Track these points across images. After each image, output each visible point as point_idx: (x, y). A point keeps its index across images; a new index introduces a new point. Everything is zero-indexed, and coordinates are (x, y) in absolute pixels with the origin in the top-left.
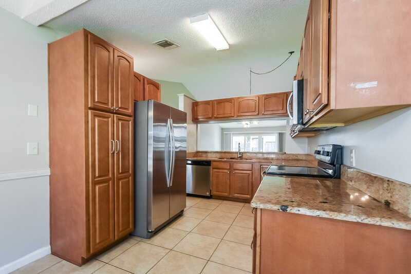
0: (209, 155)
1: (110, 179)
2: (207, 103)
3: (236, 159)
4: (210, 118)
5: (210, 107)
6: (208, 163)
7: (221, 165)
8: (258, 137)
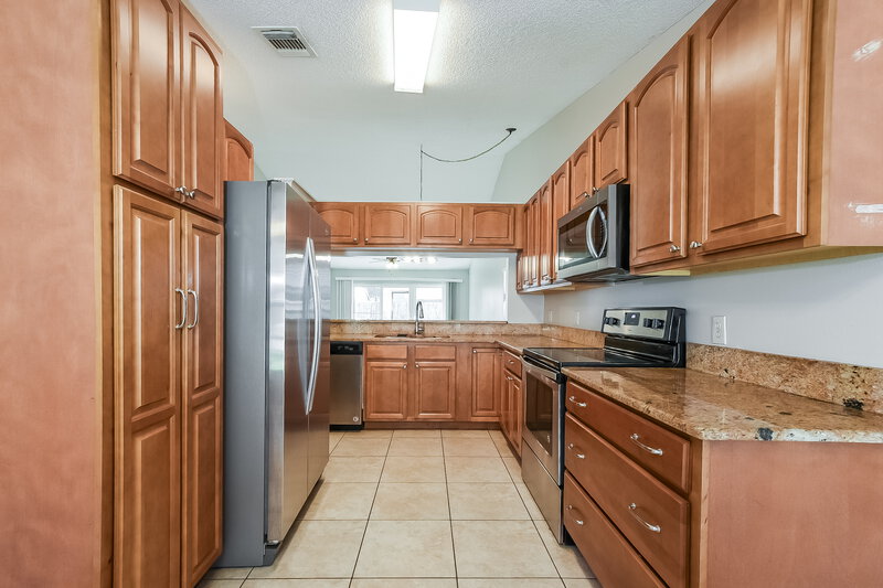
0: (347, 328)
1: (170, 411)
2: (345, 208)
3: (411, 337)
4: (354, 244)
5: (352, 219)
6: (356, 348)
7: (385, 351)
8: (407, 289)
